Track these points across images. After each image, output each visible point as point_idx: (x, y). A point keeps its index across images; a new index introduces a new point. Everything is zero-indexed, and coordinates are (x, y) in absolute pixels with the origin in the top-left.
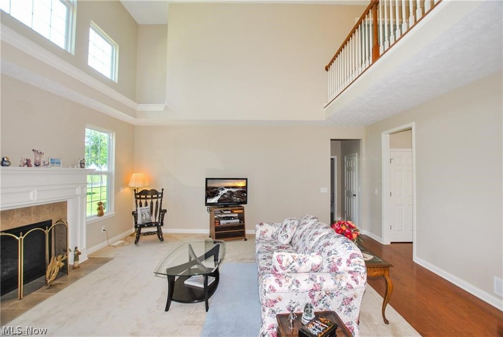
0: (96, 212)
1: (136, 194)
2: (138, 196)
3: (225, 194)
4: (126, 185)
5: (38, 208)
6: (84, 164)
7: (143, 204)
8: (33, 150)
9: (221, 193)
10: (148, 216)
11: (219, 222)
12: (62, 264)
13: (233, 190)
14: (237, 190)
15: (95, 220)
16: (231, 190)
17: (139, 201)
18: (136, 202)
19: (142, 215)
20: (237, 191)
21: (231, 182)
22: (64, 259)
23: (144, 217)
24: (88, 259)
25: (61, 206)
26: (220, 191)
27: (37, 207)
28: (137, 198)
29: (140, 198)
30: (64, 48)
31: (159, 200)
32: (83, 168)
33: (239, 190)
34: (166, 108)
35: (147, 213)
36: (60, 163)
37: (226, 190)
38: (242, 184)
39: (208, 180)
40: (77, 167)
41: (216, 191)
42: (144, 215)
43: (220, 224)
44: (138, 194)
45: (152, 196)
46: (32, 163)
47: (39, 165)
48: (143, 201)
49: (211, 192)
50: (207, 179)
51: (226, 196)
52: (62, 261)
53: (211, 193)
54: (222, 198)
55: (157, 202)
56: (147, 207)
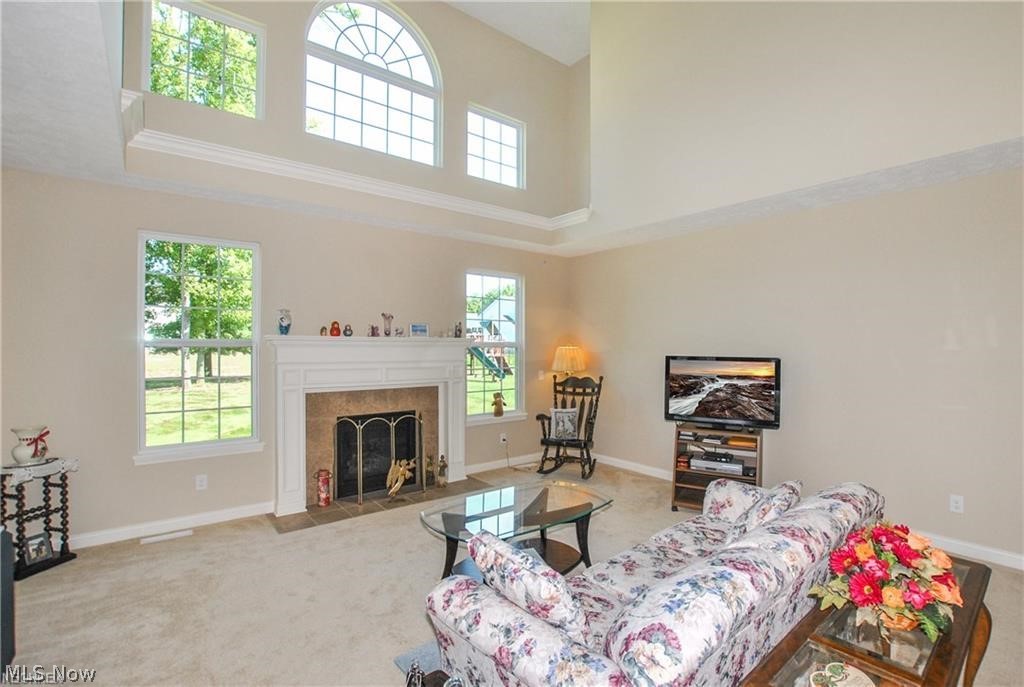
0: (492, 409)
1: (556, 384)
2: (559, 388)
3: (717, 390)
4: (547, 367)
5: (397, 393)
6: (460, 331)
7: (569, 404)
8: (383, 315)
9: (708, 387)
10: (569, 427)
11: (688, 463)
12: (409, 474)
13: (740, 383)
14: (752, 382)
15: (488, 420)
16: (735, 382)
17: (560, 397)
18: (556, 399)
19: (558, 424)
20: (751, 386)
21: (736, 366)
22: (410, 467)
23: (560, 428)
24: (465, 478)
25: (431, 393)
26: (705, 383)
27: (395, 390)
28: (556, 391)
29: (563, 392)
30: (431, 163)
31: (594, 398)
32: (459, 336)
33: (756, 382)
34: (593, 214)
35: (566, 420)
36: (425, 331)
37: (721, 383)
38: (766, 371)
39: (672, 362)
40: (448, 336)
41: (696, 383)
42: (561, 424)
43: (689, 466)
44: (560, 384)
45: (574, 390)
46: (381, 332)
47: (401, 333)
48: (569, 399)
49: (679, 386)
50: (668, 359)
51: (722, 394)
52: (409, 470)
53: (681, 386)
54: (711, 398)
55: (591, 402)
56: (573, 410)
